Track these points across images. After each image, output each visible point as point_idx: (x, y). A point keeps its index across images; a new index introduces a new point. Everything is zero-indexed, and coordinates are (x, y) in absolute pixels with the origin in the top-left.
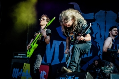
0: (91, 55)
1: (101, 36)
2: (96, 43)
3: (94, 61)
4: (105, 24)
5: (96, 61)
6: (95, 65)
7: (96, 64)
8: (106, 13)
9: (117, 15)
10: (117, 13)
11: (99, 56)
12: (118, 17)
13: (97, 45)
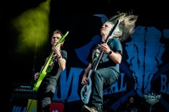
0: (125, 89)
1: (139, 62)
2: (132, 72)
3: (129, 98)
4: (145, 45)
5: (132, 98)
6: (130, 104)
7: (131, 102)
8: (146, 30)
9: (162, 33)
10: (162, 30)
11: (136, 91)
12: (163, 37)
13: (133, 74)
